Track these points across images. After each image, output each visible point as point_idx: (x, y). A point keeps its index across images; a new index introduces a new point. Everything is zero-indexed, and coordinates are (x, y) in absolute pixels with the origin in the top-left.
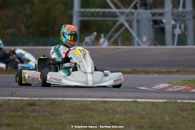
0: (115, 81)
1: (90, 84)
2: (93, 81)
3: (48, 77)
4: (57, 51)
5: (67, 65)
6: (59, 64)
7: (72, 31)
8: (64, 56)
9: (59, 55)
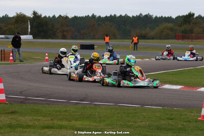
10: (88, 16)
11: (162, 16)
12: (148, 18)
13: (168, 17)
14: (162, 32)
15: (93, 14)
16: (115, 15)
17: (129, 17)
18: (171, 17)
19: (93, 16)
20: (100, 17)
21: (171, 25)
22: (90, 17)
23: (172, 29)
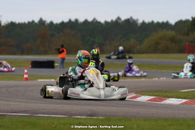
0: (122, 95)
1: (103, 97)
2: (105, 95)
3: (69, 92)
4: (74, 70)
5: (82, 81)
6: (75, 80)
7: (86, 56)
8: (80, 74)
9: (76, 74)
10: (33, 21)
11: (153, 22)
12: (130, 24)
13: (163, 23)
14: (157, 43)
15: (41, 19)
16: (76, 20)
17: (100, 23)
18: (167, 22)
19: (42, 22)
20: (52, 23)
21: (171, 33)
22: (36, 24)
23: (173, 40)
